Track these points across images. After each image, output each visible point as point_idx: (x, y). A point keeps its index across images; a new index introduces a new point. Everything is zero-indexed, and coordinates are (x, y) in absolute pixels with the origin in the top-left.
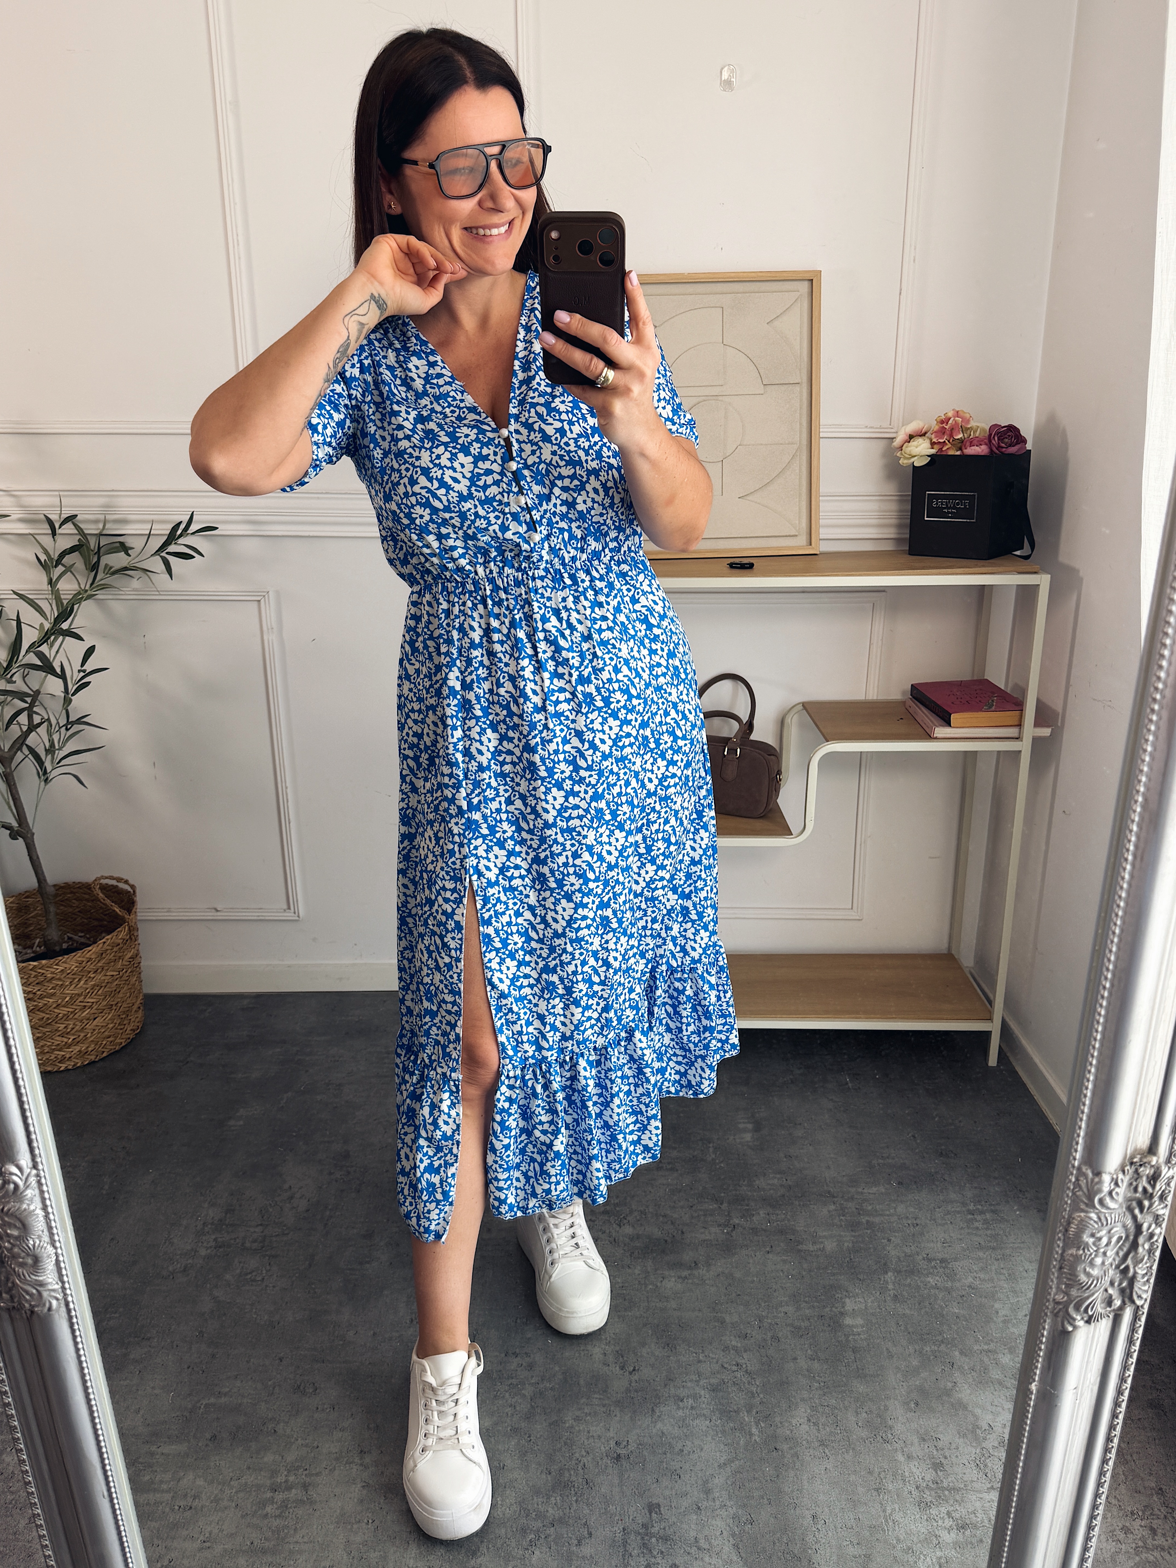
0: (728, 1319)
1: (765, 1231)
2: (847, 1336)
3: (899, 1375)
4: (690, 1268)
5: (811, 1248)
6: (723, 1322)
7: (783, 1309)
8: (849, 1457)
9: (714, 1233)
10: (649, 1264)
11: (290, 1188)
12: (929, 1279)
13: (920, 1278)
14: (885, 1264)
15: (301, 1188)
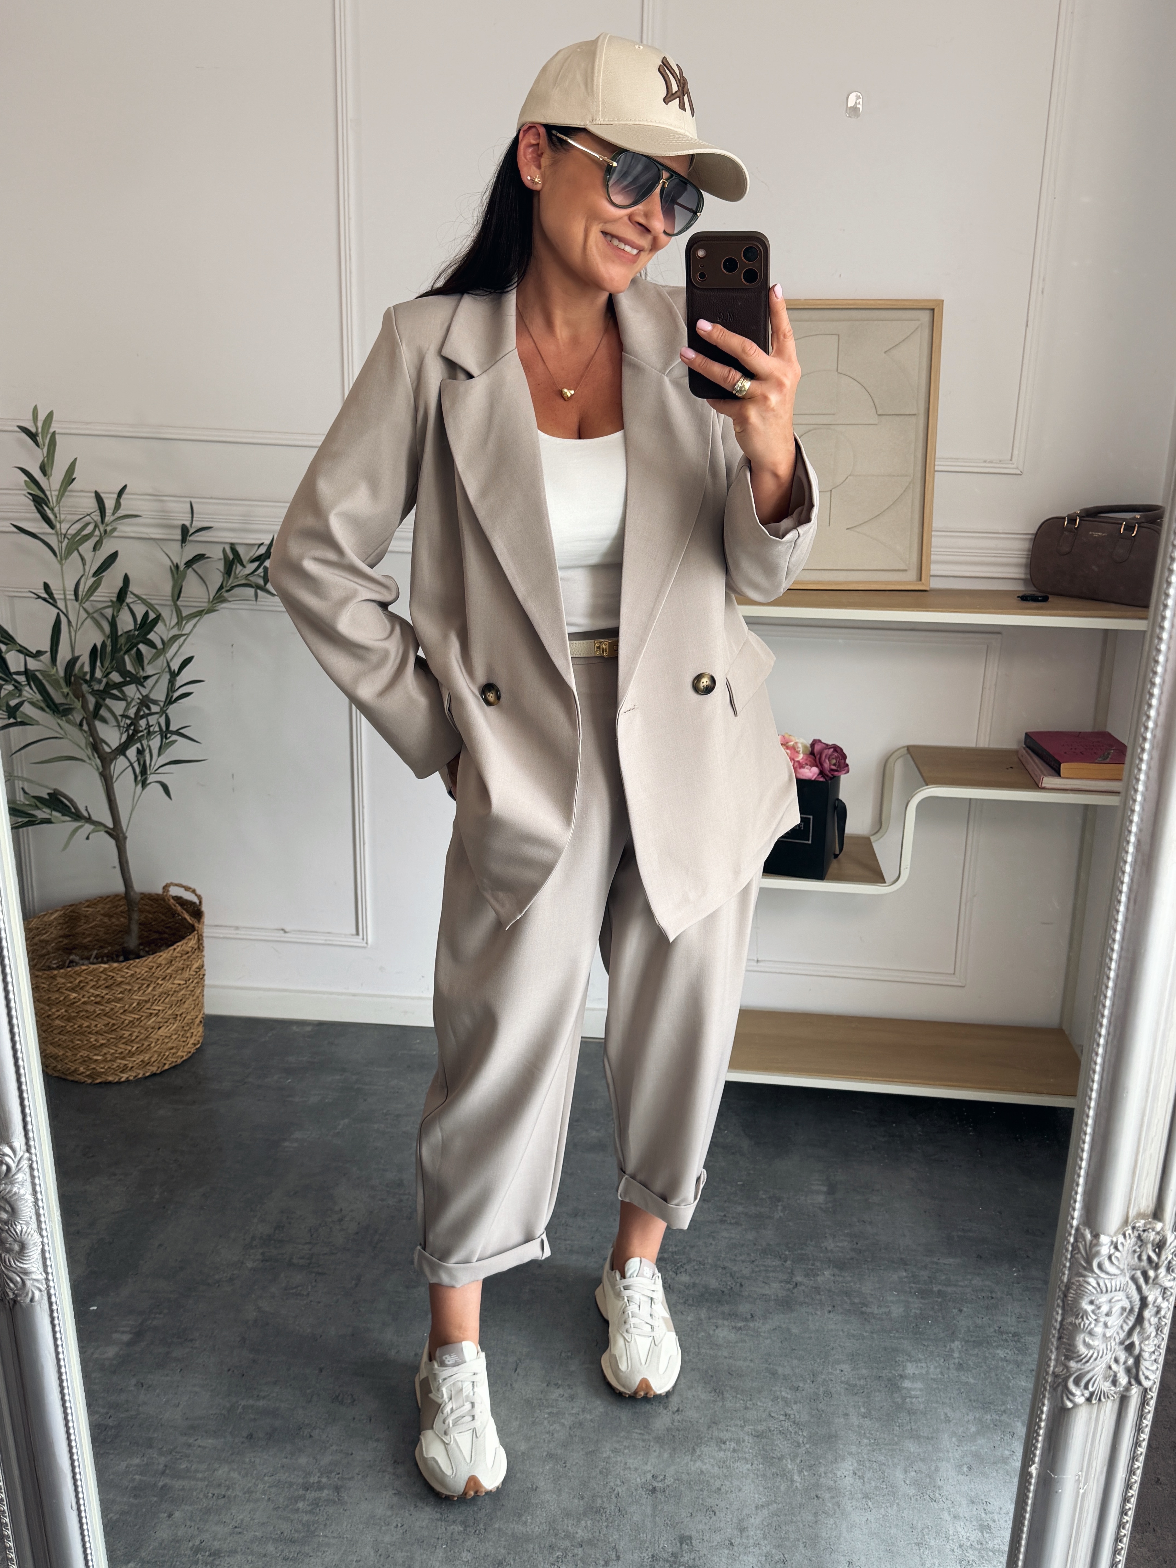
0: (780, 1370)
1: (830, 1291)
2: (904, 1398)
3: (954, 1439)
4: (746, 1320)
5: (876, 1311)
6: (774, 1373)
7: (838, 1367)
8: (893, 1511)
9: (775, 1289)
10: (703, 1314)
11: (341, 1210)
12: (998, 1351)
13: (988, 1349)
14: (953, 1333)
15: (352, 1211)
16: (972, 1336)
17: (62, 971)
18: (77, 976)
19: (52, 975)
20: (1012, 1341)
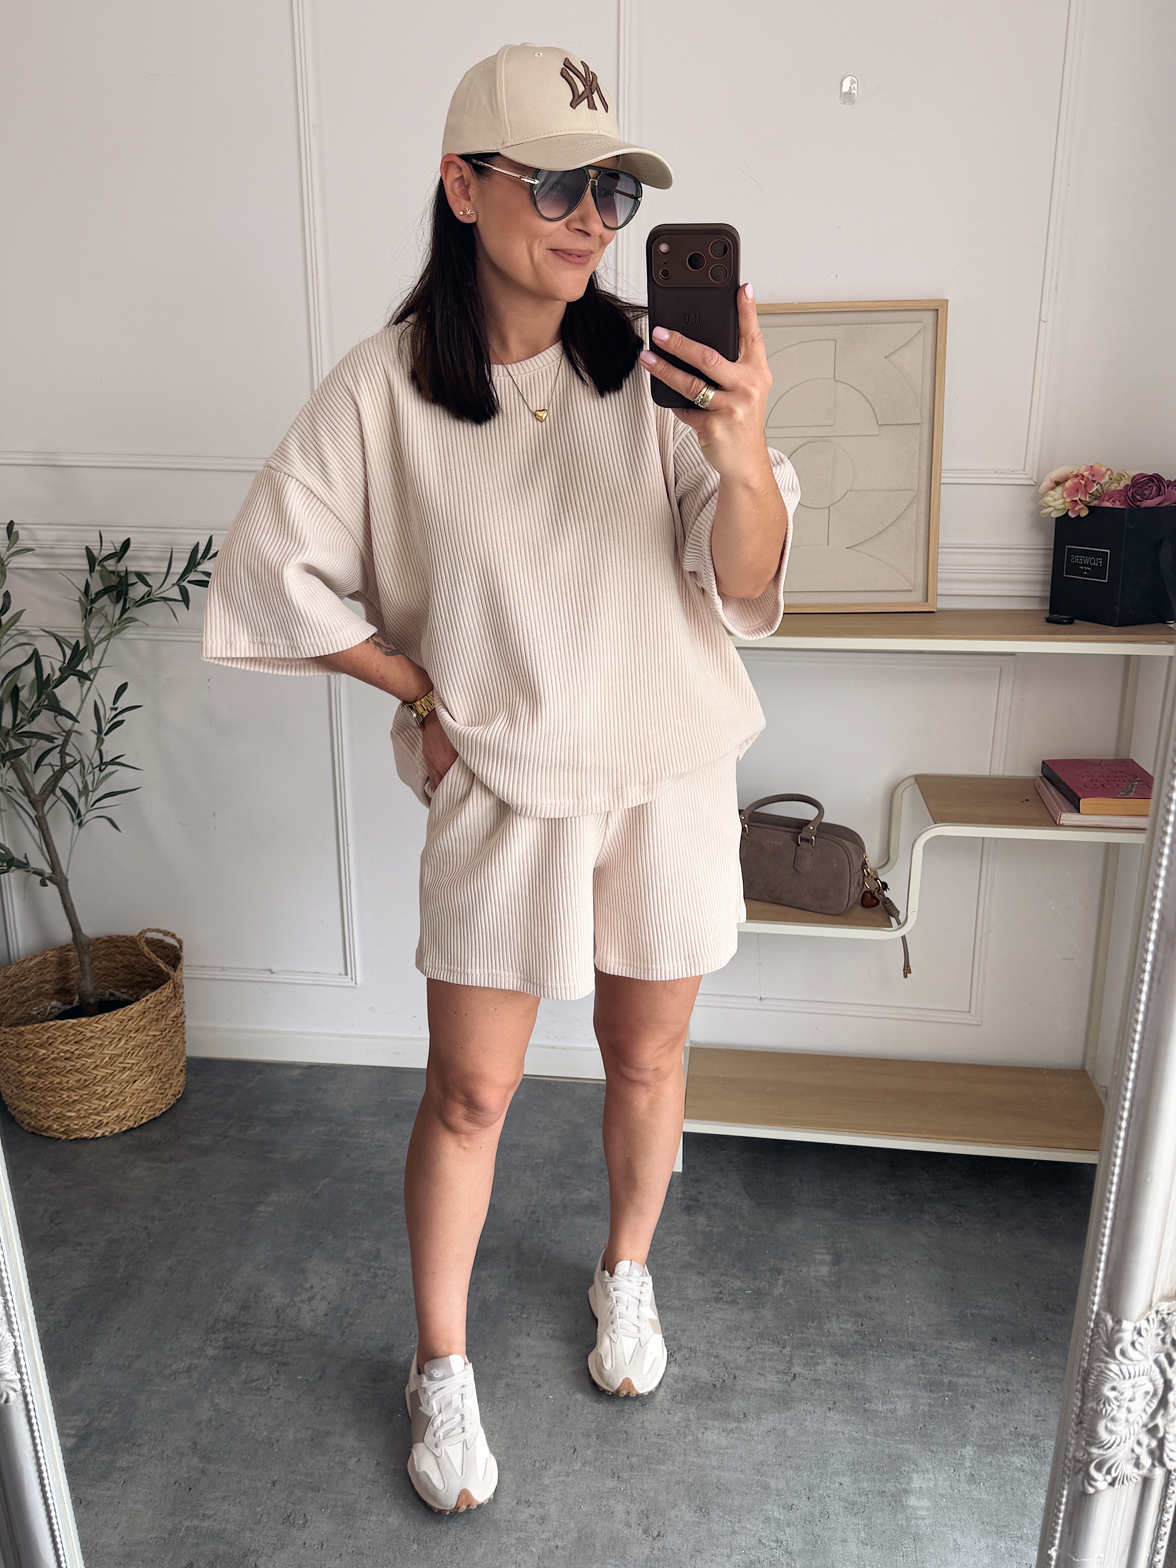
0: (773, 1483)
1: (830, 1383)
2: (909, 1518)
4: (738, 1420)
6: (766, 1487)
7: (837, 1480)
9: (771, 1381)
11: (312, 1287)
12: (1014, 1459)
13: (1003, 1456)
14: (964, 1436)
15: (324, 1287)
16: (985, 1440)
17: (29, 1027)
18: (44, 1033)
19: (19, 1031)
20: (1029, 1446)
